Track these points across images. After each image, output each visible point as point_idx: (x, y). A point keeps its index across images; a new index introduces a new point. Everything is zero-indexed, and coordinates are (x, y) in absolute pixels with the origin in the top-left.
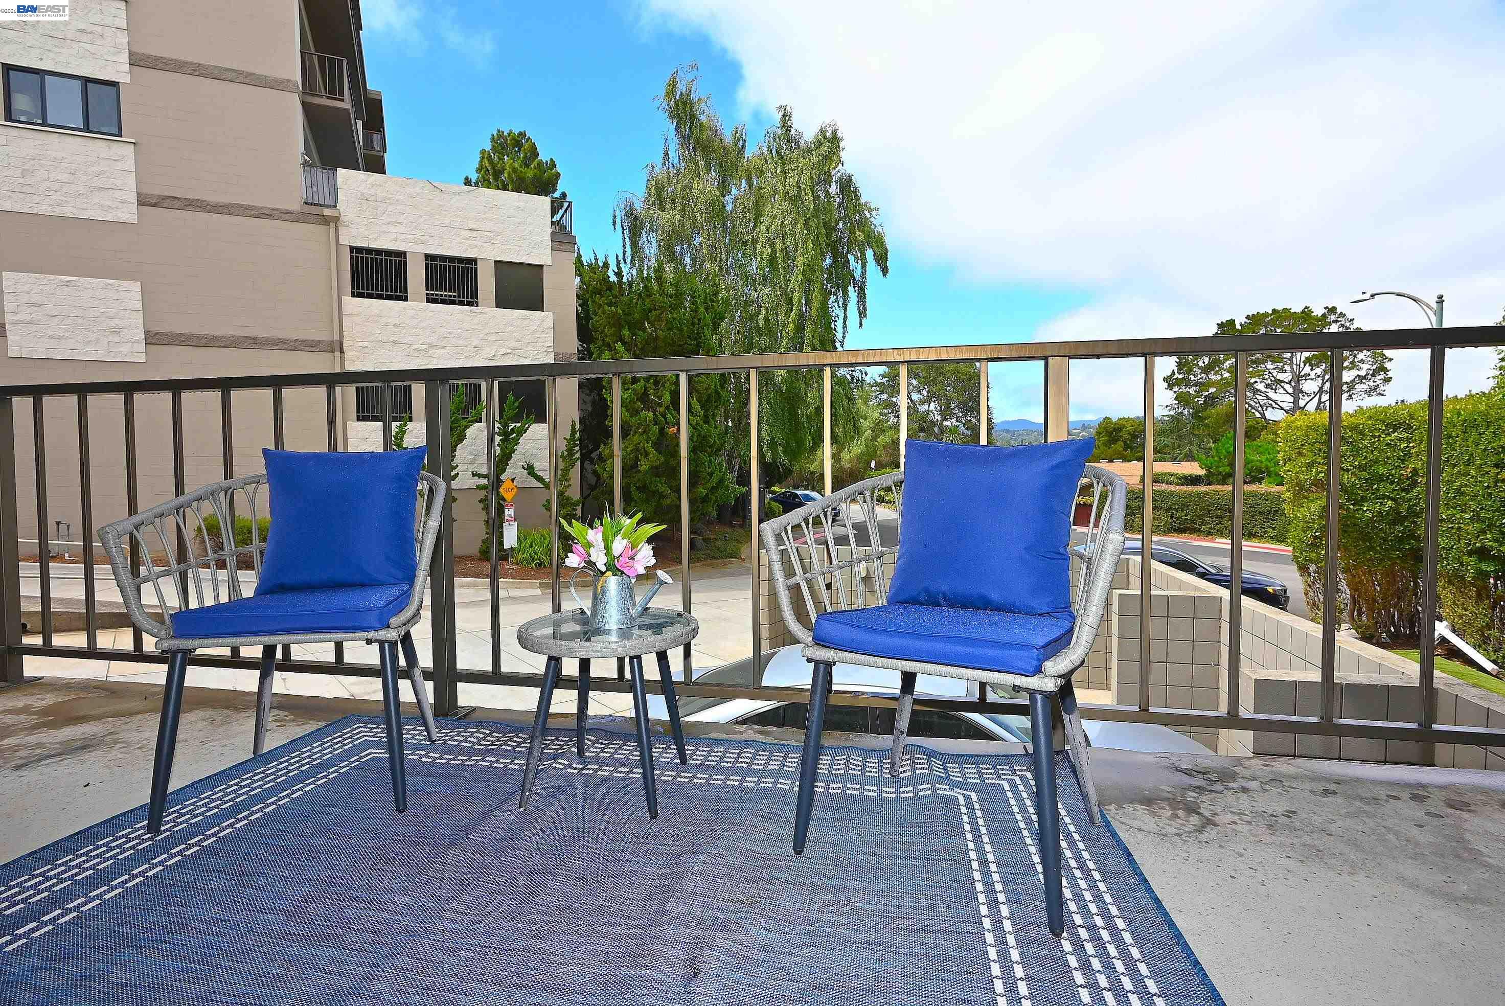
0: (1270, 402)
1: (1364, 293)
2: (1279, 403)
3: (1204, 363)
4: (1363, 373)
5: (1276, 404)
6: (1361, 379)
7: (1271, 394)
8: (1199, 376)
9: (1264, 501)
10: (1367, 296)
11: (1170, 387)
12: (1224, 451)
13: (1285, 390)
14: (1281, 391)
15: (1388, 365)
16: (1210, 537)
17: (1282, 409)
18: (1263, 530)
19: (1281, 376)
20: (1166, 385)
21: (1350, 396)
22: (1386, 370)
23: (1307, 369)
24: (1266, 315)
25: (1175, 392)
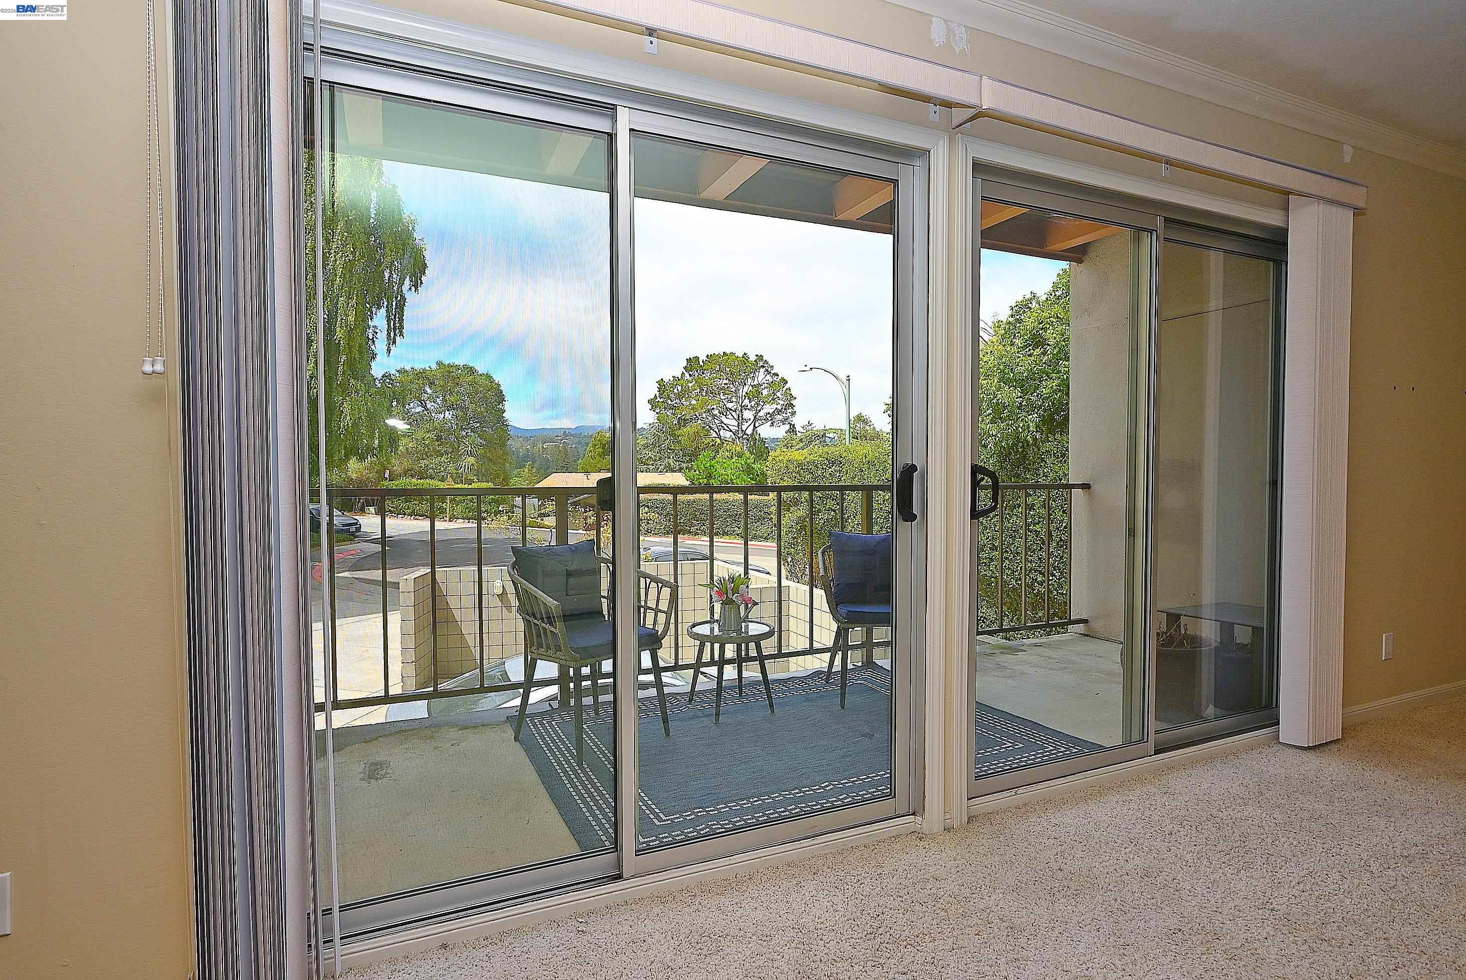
0: (723, 425)
1: (806, 366)
2: (730, 426)
3: (678, 390)
4: (779, 407)
5: (728, 427)
6: (779, 412)
7: (723, 419)
8: (675, 402)
9: (733, 507)
10: (807, 368)
11: (653, 408)
12: (702, 466)
13: (732, 415)
14: (730, 416)
15: (793, 402)
16: (697, 537)
17: (731, 431)
18: (732, 529)
19: (730, 405)
20: (650, 406)
21: (772, 423)
22: (792, 406)
23: (747, 401)
24: (719, 356)
25: (657, 413)
